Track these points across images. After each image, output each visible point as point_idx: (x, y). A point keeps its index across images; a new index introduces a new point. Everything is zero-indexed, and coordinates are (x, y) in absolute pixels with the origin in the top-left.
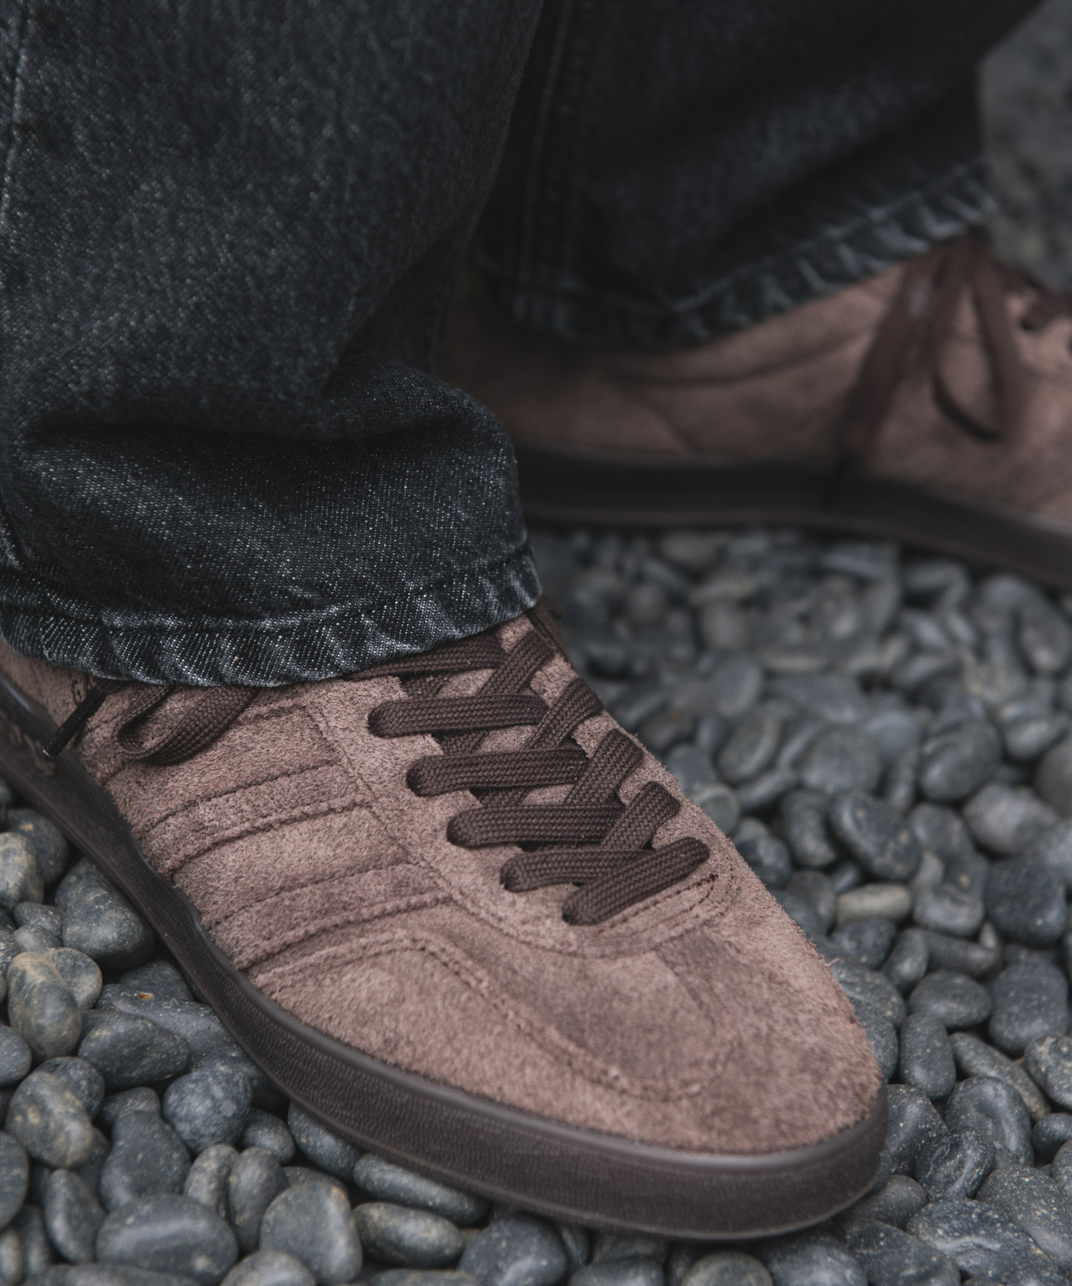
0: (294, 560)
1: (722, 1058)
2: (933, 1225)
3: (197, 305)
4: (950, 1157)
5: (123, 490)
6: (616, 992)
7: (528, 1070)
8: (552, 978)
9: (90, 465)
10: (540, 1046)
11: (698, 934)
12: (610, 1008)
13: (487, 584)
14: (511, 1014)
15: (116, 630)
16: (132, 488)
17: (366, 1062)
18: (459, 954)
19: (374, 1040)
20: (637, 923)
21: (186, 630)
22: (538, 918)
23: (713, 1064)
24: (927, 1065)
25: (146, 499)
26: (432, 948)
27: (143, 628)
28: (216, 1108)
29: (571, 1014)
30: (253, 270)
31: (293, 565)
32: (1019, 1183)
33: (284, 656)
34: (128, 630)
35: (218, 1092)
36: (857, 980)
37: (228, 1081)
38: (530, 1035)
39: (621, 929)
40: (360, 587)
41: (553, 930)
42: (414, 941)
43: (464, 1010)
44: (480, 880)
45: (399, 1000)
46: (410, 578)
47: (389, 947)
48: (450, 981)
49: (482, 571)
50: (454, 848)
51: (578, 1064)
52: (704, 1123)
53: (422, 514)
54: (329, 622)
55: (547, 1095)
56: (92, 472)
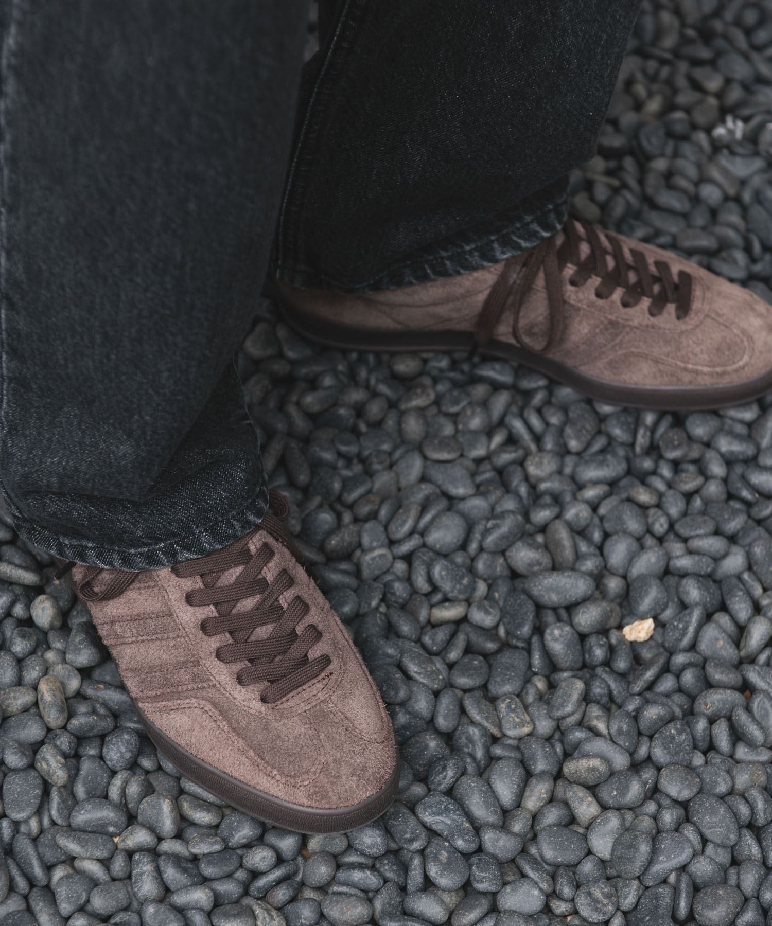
0: (143, 529)
1: (319, 771)
2: (425, 810)
3: (91, 462)
4: (441, 773)
5: (67, 508)
6: (279, 737)
7: (242, 767)
8: (253, 728)
9: (52, 498)
10: (247, 757)
11: (318, 707)
12: (276, 744)
13: (235, 522)
14: (236, 742)
15: (66, 545)
16: (71, 506)
17: (180, 749)
18: (217, 713)
19: (183, 743)
20: (292, 703)
21: (97, 547)
22: (250, 699)
23: (315, 773)
24: (445, 718)
25: (77, 510)
26: (206, 708)
27: (78, 545)
28: (122, 757)
29: (260, 745)
30: (113, 453)
31: (143, 531)
32: (470, 786)
33: (141, 562)
34: (71, 545)
35: (123, 749)
36: (423, 671)
37: (128, 744)
38: (243, 752)
39: (285, 706)
40: (174, 535)
41: (256, 706)
42: (199, 704)
43: (217, 738)
44: (228, 678)
45: (192, 730)
46: (197, 528)
47: (189, 705)
48: (213, 724)
49: (233, 517)
50: (218, 662)
51: (261, 767)
52: (309, 797)
53: (205, 496)
54: (160, 549)
55: (249, 777)
56: (53, 501)
